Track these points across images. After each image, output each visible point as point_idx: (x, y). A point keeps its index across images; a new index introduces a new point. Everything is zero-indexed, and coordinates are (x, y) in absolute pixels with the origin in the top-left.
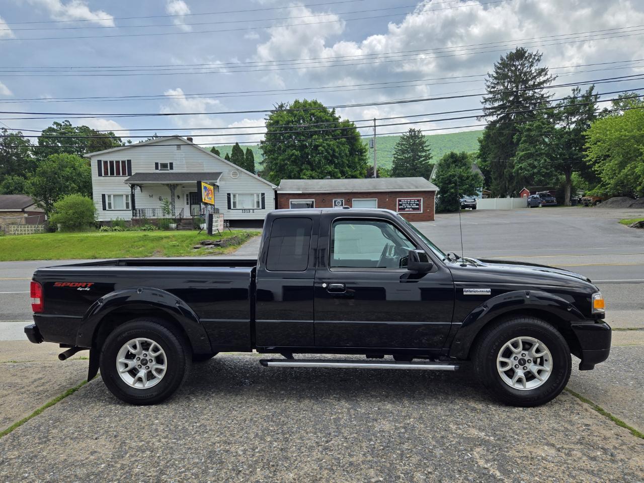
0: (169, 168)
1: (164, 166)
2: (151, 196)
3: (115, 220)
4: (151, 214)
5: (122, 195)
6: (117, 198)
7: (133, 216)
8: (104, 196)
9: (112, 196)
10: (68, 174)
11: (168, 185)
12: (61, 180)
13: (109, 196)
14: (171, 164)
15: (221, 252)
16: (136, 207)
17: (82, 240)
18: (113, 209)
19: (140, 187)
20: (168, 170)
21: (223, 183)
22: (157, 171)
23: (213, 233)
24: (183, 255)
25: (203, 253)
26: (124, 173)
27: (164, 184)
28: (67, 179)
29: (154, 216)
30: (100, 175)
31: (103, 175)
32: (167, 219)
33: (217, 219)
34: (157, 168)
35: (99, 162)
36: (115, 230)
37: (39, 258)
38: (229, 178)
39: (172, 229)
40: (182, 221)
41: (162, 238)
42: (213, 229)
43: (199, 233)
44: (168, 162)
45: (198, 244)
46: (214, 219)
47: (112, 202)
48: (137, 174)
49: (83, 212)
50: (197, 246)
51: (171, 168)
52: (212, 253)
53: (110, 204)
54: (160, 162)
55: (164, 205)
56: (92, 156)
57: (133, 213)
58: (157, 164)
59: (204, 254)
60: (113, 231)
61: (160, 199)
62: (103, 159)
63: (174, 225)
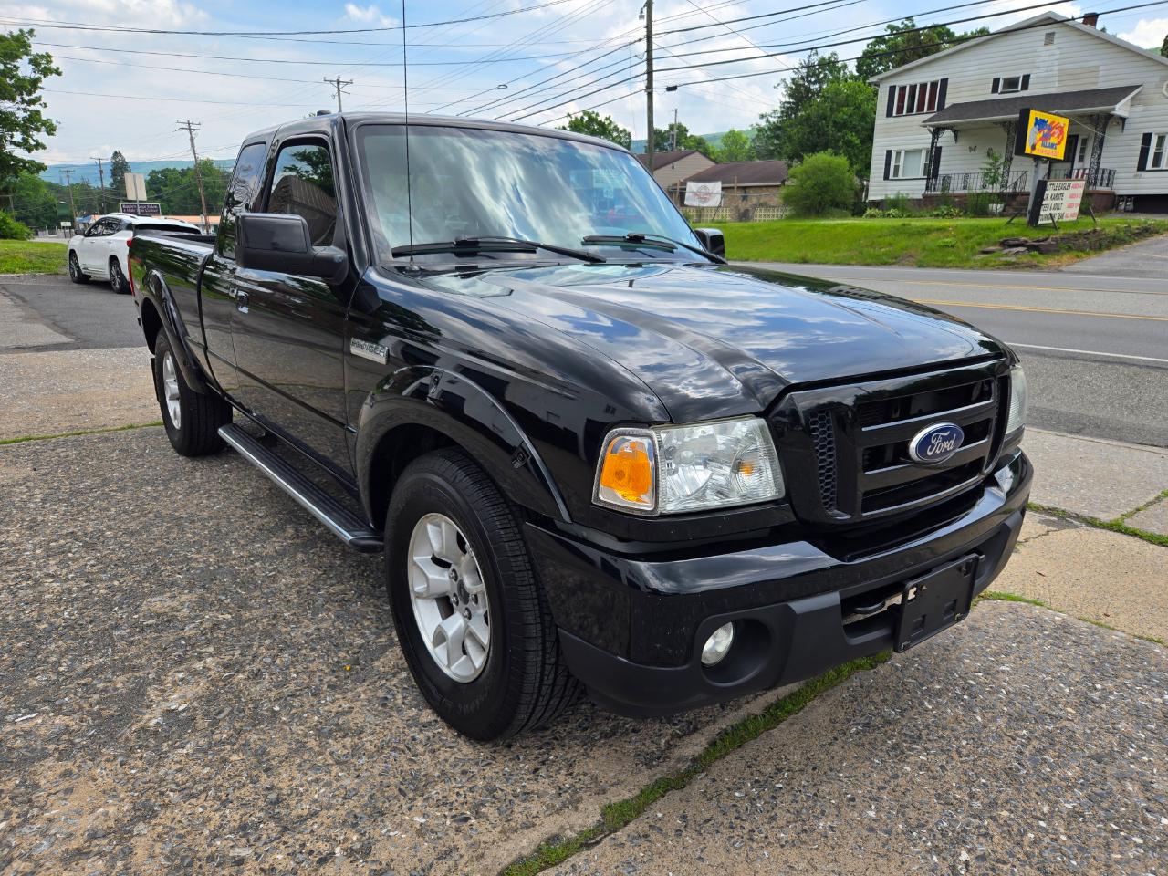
0: (1019, 88)
1: (1011, 83)
2: (973, 149)
3: (892, 197)
4: (959, 186)
5: (920, 151)
6: (911, 157)
7: (927, 188)
8: (889, 152)
9: (903, 154)
10: (845, 117)
11: (1004, 123)
12: (831, 129)
13: (898, 154)
14: (1027, 78)
15: (1035, 262)
16: (940, 173)
17: (802, 232)
18: (900, 176)
19: (956, 132)
20: (1017, 91)
21: (1139, 108)
22: (996, 96)
23: (1040, 222)
24: (948, 265)
25: (993, 263)
26: (931, 107)
27: (996, 123)
28: (841, 126)
29: (964, 188)
30: (889, 114)
31: (894, 114)
32: (987, 193)
33: (1062, 191)
34: (995, 90)
35: (892, 89)
36: (889, 215)
37: (735, 257)
38: (1157, 96)
39: (993, 215)
40: (1019, 199)
41: (929, 231)
42: (1042, 213)
43: (1009, 222)
44: (1020, 74)
45: (994, 244)
46: (1049, 192)
47: (901, 164)
48: (954, 106)
49: (828, 183)
50: (991, 248)
51: (1025, 87)
52: (1013, 263)
53: (897, 168)
54: (1003, 75)
55: (989, 167)
56: (882, 80)
57: (928, 183)
58: (996, 81)
59: (992, 266)
60: (884, 216)
61: (989, 155)
62: (899, 82)
63: (997, 208)
